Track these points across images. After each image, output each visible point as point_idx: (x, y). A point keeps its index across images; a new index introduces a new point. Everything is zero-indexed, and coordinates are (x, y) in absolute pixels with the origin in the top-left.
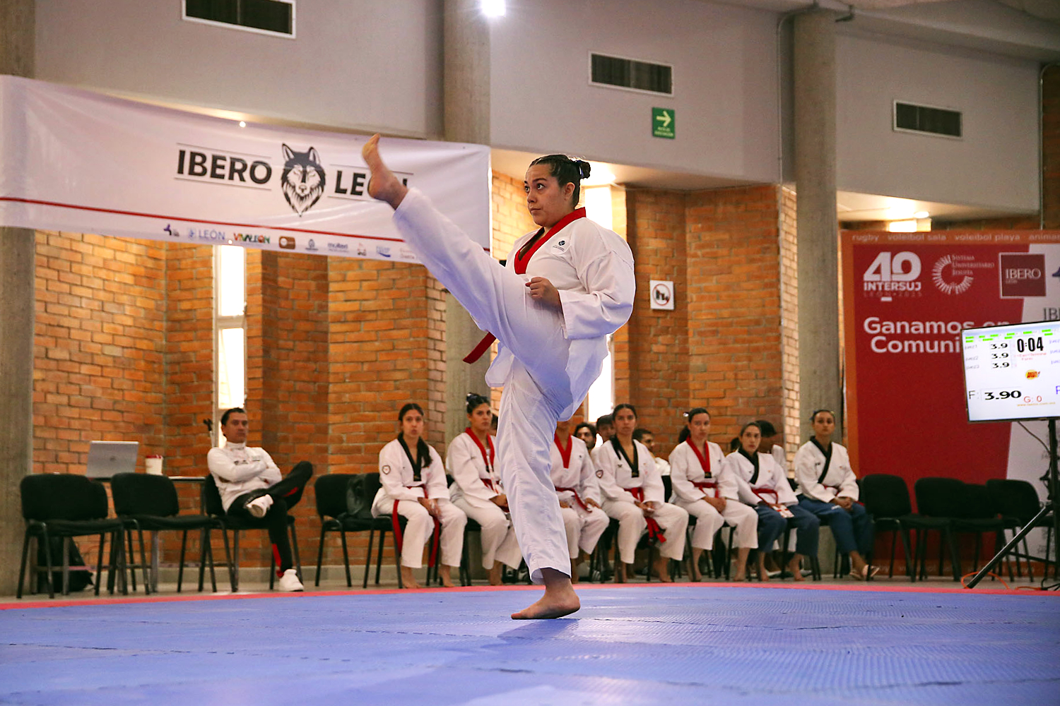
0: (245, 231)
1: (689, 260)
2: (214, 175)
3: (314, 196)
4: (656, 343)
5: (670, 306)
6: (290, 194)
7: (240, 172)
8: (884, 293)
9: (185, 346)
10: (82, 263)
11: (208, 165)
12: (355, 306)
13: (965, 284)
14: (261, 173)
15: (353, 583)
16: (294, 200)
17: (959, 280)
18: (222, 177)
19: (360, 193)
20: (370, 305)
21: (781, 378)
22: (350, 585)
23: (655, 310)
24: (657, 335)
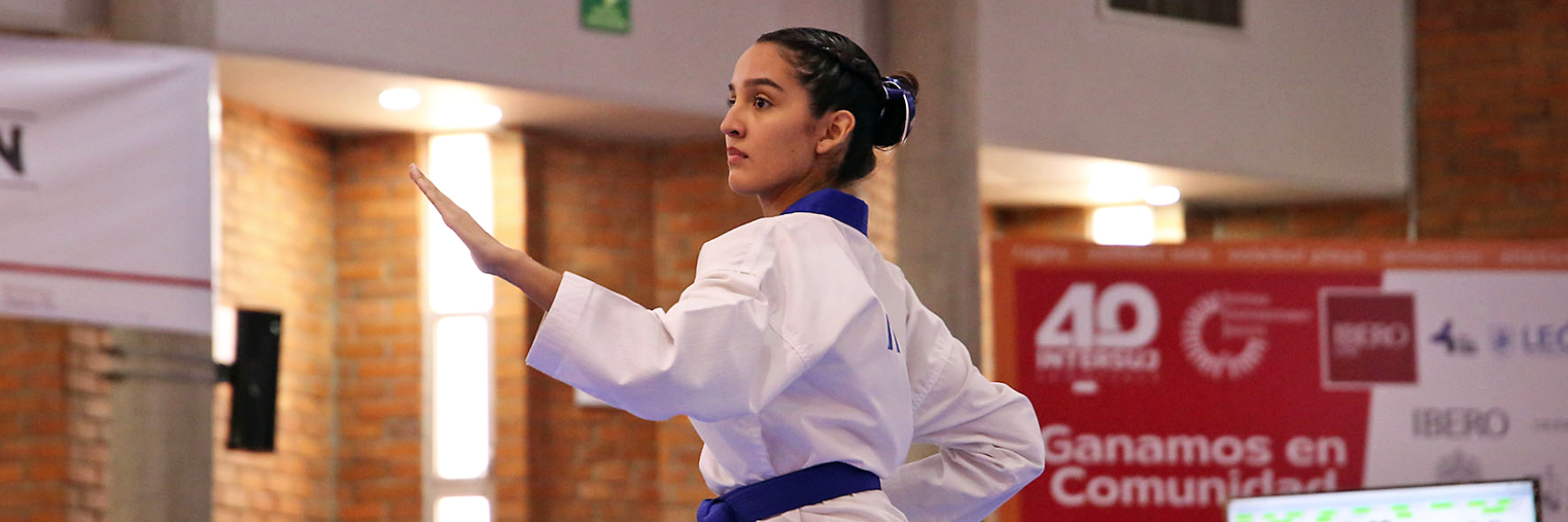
4: (588, 479)
8: (1080, 374)
13: (1251, 356)
17: (1237, 346)
24: (591, 461)
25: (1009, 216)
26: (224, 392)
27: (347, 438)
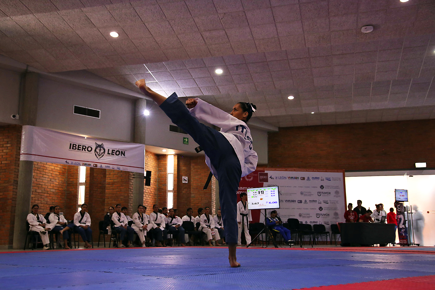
0: (85, 163)
1: (191, 172)
2: (78, 149)
3: (102, 155)
4: (183, 191)
5: (187, 182)
6: (96, 154)
7: (85, 149)
9: (71, 189)
10: (46, 170)
11: (77, 147)
12: (112, 181)
13: (251, 179)
14: (90, 149)
15: (106, 246)
16: (97, 156)
17: (250, 178)
18: (80, 150)
19: (114, 154)
20: (116, 181)
21: (211, 199)
22: (105, 247)
23: (183, 183)
24: (183, 189)
26: (145, 180)
27: (159, 186)
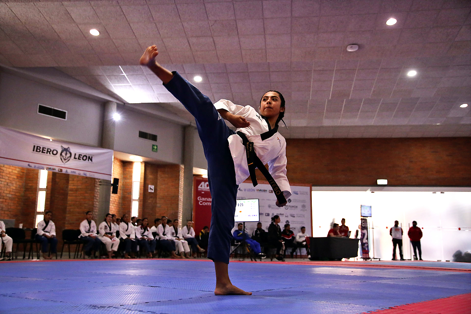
0: (49, 167)
1: (158, 181)
2: (42, 152)
3: (68, 159)
4: (149, 200)
5: (153, 191)
6: (62, 158)
7: (50, 152)
8: (203, 191)
9: (29, 195)
10: (3, 172)
11: (41, 149)
12: (75, 187)
14: (55, 152)
15: (71, 257)
16: (63, 160)
18: (44, 153)
19: (80, 159)
20: (79, 187)
21: (178, 210)
22: (70, 258)
23: (150, 192)
24: (149, 198)
25: (195, 175)
26: (112, 188)
27: (123, 194)
